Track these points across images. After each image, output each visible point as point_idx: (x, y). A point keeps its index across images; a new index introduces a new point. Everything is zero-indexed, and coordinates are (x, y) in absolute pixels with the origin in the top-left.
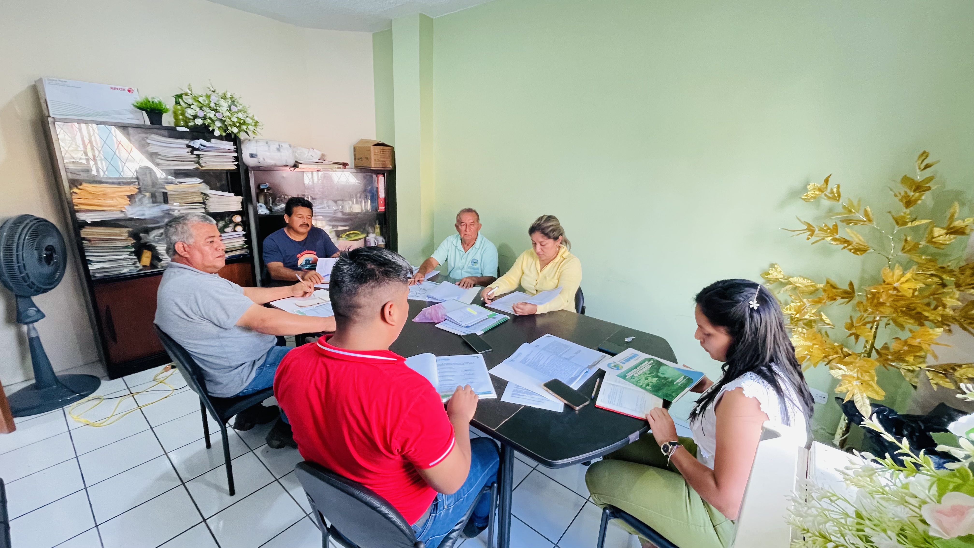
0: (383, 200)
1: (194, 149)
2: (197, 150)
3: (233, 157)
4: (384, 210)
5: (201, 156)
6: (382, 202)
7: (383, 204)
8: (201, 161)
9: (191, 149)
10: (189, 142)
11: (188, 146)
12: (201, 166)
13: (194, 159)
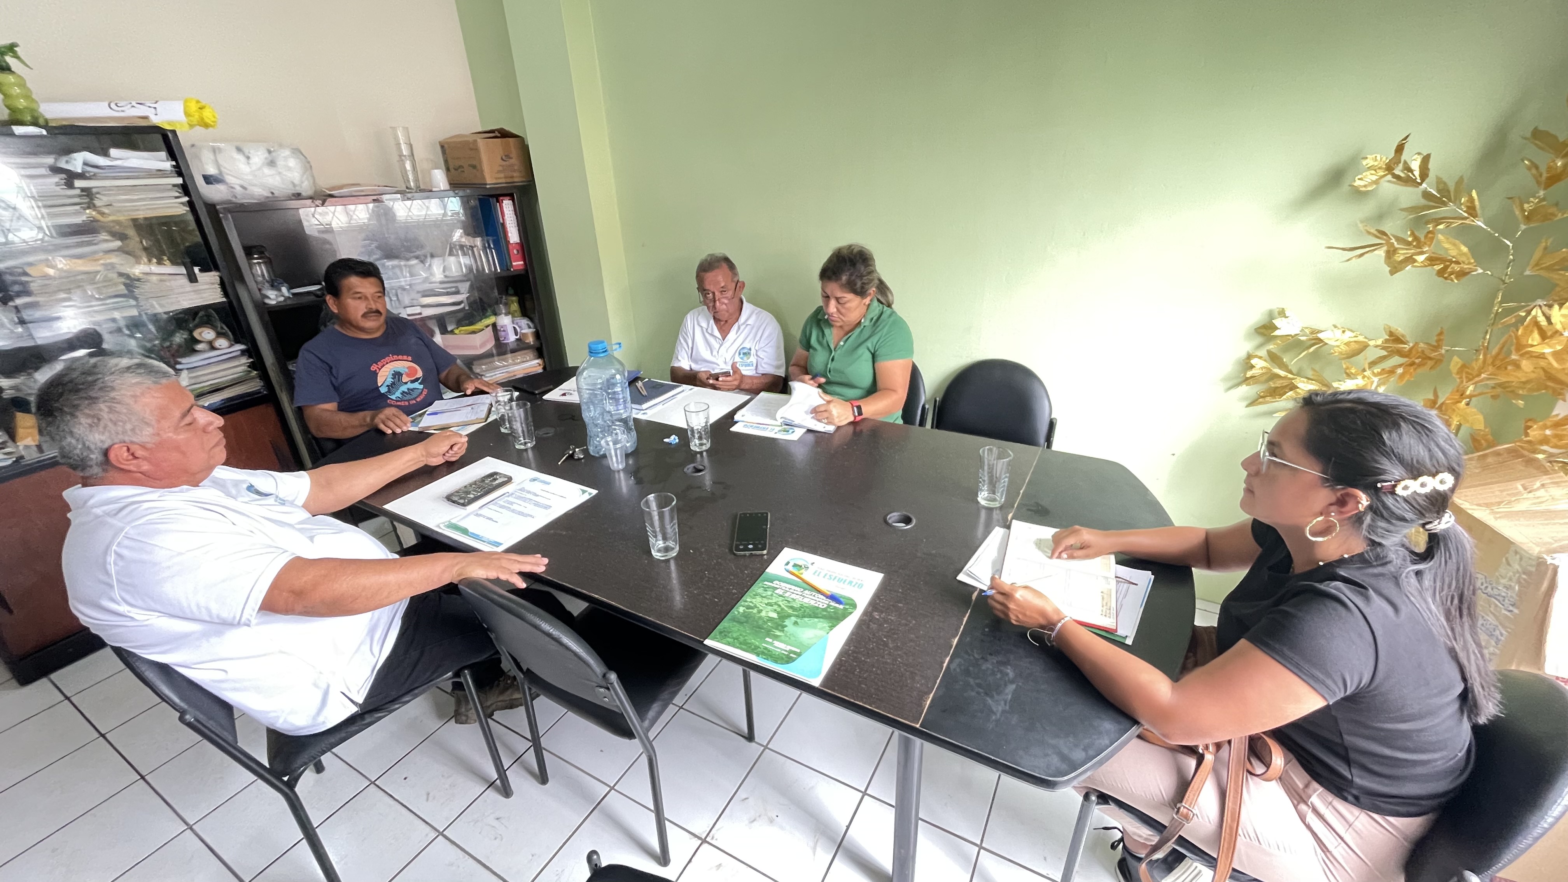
0: (518, 247)
1: (71, 177)
2: (82, 176)
3: (174, 186)
4: (521, 268)
5: (94, 190)
6: (515, 252)
7: (520, 255)
8: (97, 202)
9: (64, 176)
10: (56, 159)
11: (56, 170)
12: (102, 214)
13: (77, 200)
